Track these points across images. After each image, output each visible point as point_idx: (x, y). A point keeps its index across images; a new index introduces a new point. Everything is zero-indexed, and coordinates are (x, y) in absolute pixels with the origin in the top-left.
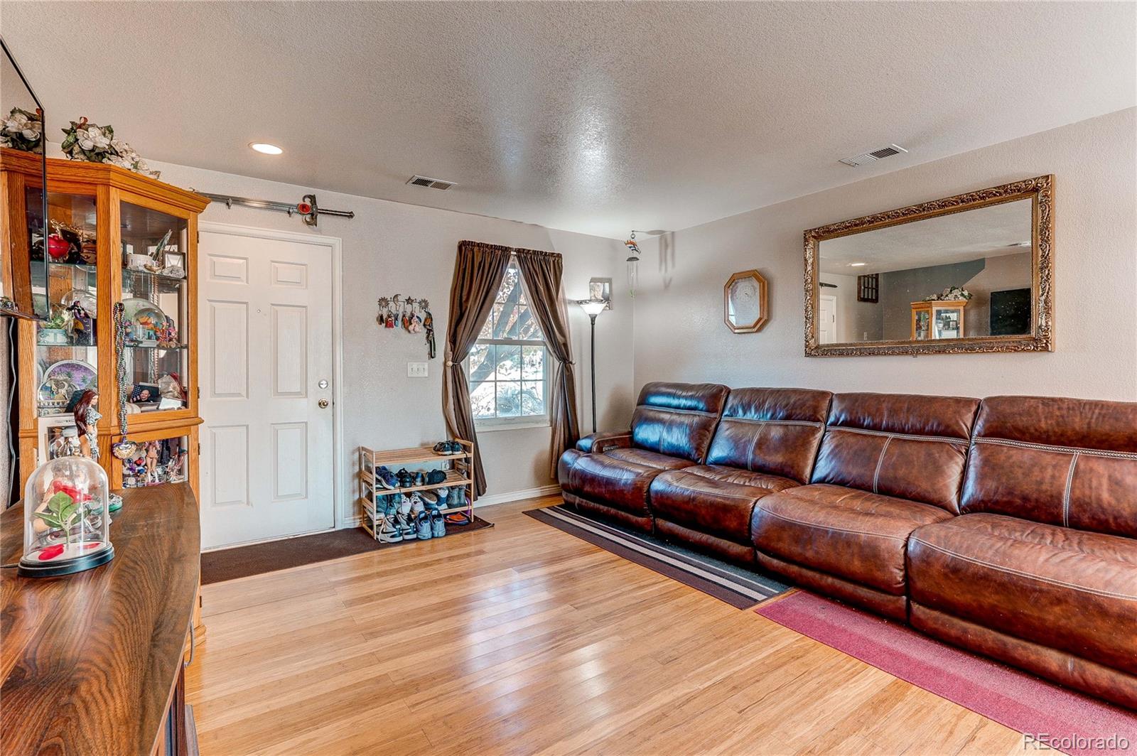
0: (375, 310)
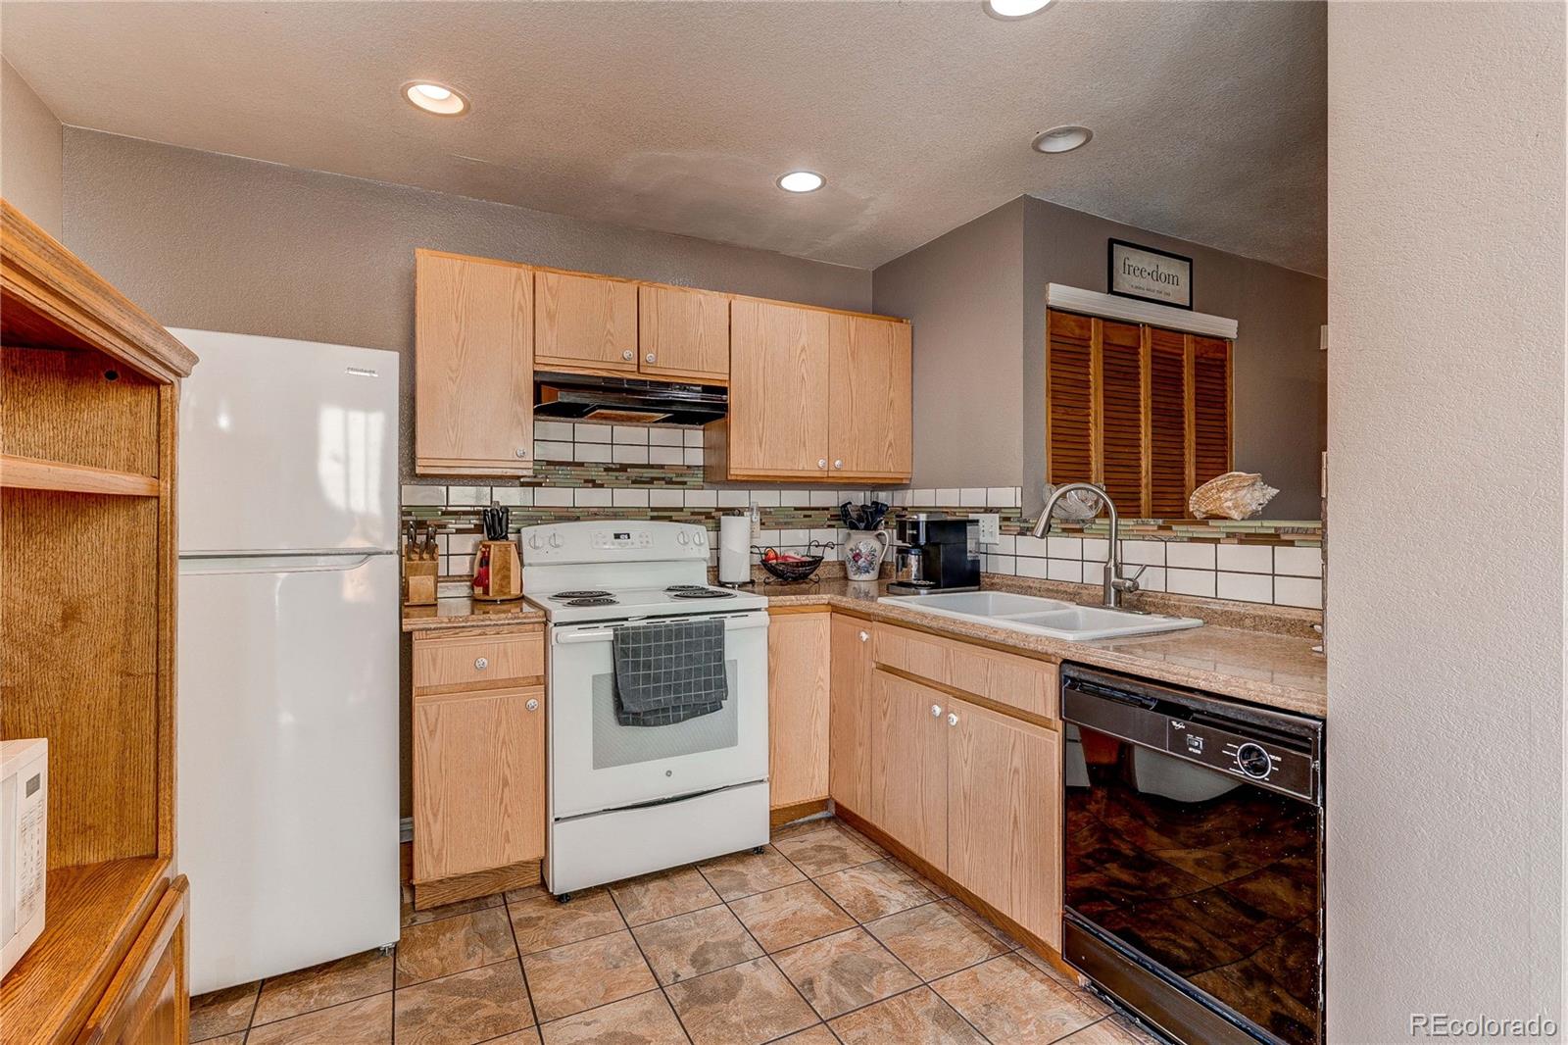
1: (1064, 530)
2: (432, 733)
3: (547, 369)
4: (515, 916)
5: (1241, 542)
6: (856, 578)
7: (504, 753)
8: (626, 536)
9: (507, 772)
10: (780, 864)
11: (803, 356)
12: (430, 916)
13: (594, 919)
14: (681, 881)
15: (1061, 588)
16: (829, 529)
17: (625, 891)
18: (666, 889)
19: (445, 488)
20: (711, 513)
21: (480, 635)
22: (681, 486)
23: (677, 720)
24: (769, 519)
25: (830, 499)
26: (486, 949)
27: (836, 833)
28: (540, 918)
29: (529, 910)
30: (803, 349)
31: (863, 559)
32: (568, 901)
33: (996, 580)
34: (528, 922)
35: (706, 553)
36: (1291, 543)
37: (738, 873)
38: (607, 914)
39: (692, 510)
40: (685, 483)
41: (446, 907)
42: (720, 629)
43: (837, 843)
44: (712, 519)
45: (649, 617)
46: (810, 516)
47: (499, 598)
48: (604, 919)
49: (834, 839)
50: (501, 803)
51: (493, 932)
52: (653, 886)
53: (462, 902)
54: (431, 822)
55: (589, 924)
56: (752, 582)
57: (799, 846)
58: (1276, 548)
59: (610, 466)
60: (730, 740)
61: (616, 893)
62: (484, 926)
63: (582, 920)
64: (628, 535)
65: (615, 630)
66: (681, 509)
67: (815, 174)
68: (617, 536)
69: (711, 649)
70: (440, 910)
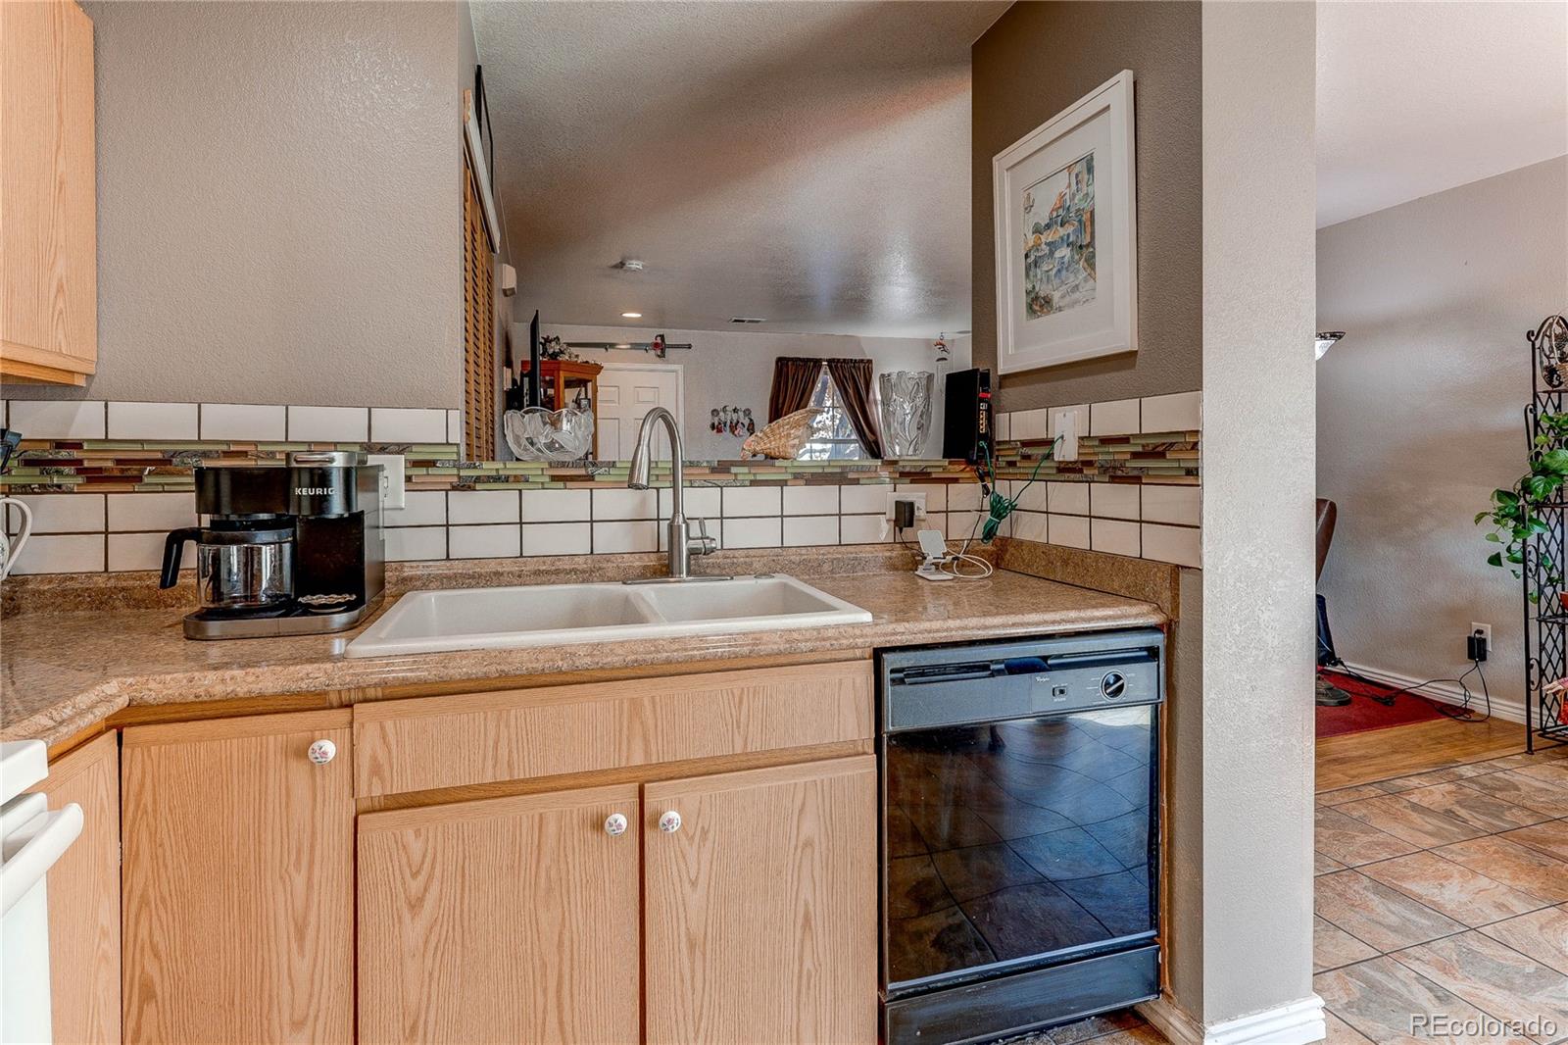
0: (708, 420)
1: (554, 478)
5: (808, 483)
15: (560, 565)
33: (407, 572)
36: (856, 482)
58: (842, 487)
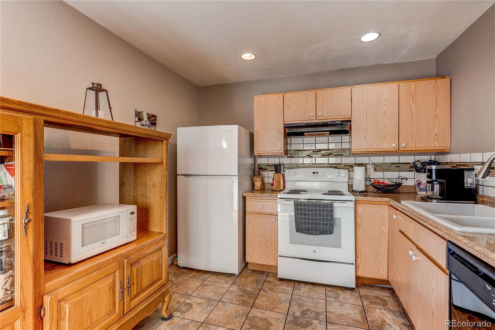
2: (250, 223)
3: (288, 123)
4: (267, 279)
6: (419, 193)
7: (267, 233)
8: (317, 173)
9: (268, 239)
10: (356, 296)
11: (385, 103)
12: (250, 271)
13: (285, 288)
14: (318, 289)
16: (409, 172)
17: (299, 284)
18: (311, 288)
19: (267, 159)
20: (352, 165)
21: (261, 199)
22: (340, 156)
23: (316, 234)
24: (377, 167)
25: (410, 159)
26: (255, 284)
27: (389, 295)
28: (272, 282)
29: (271, 279)
30: (385, 100)
31: (422, 185)
32: (282, 281)
34: (269, 282)
35: (346, 179)
37: (338, 293)
38: (290, 288)
39: (345, 164)
40: (342, 155)
41: (255, 271)
42: (332, 206)
43: (386, 299)
44: (350, 167)
45: (308, 199)
46: (399, 167)
47: (277, 190)
48: (288, 289)
49: (386, 297)
50: (266, 247)
51: (260, 281)
52: (308, 286)
53: (259, 271)
54: (250, 247)
55: (283, 289)
56: (366, 191)
57: (369, 294)
59: (315, 150)
60: (338, 245)
61: (296, 284)
62: (259, 278)
63: (282, 287)
64: (318, 173)
65: (294, 202)
66: (340, 164)
67: (375, 32)
68: (314, 173)
69: (328, 212)
70: (253, 271)
